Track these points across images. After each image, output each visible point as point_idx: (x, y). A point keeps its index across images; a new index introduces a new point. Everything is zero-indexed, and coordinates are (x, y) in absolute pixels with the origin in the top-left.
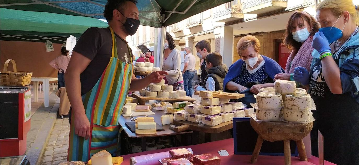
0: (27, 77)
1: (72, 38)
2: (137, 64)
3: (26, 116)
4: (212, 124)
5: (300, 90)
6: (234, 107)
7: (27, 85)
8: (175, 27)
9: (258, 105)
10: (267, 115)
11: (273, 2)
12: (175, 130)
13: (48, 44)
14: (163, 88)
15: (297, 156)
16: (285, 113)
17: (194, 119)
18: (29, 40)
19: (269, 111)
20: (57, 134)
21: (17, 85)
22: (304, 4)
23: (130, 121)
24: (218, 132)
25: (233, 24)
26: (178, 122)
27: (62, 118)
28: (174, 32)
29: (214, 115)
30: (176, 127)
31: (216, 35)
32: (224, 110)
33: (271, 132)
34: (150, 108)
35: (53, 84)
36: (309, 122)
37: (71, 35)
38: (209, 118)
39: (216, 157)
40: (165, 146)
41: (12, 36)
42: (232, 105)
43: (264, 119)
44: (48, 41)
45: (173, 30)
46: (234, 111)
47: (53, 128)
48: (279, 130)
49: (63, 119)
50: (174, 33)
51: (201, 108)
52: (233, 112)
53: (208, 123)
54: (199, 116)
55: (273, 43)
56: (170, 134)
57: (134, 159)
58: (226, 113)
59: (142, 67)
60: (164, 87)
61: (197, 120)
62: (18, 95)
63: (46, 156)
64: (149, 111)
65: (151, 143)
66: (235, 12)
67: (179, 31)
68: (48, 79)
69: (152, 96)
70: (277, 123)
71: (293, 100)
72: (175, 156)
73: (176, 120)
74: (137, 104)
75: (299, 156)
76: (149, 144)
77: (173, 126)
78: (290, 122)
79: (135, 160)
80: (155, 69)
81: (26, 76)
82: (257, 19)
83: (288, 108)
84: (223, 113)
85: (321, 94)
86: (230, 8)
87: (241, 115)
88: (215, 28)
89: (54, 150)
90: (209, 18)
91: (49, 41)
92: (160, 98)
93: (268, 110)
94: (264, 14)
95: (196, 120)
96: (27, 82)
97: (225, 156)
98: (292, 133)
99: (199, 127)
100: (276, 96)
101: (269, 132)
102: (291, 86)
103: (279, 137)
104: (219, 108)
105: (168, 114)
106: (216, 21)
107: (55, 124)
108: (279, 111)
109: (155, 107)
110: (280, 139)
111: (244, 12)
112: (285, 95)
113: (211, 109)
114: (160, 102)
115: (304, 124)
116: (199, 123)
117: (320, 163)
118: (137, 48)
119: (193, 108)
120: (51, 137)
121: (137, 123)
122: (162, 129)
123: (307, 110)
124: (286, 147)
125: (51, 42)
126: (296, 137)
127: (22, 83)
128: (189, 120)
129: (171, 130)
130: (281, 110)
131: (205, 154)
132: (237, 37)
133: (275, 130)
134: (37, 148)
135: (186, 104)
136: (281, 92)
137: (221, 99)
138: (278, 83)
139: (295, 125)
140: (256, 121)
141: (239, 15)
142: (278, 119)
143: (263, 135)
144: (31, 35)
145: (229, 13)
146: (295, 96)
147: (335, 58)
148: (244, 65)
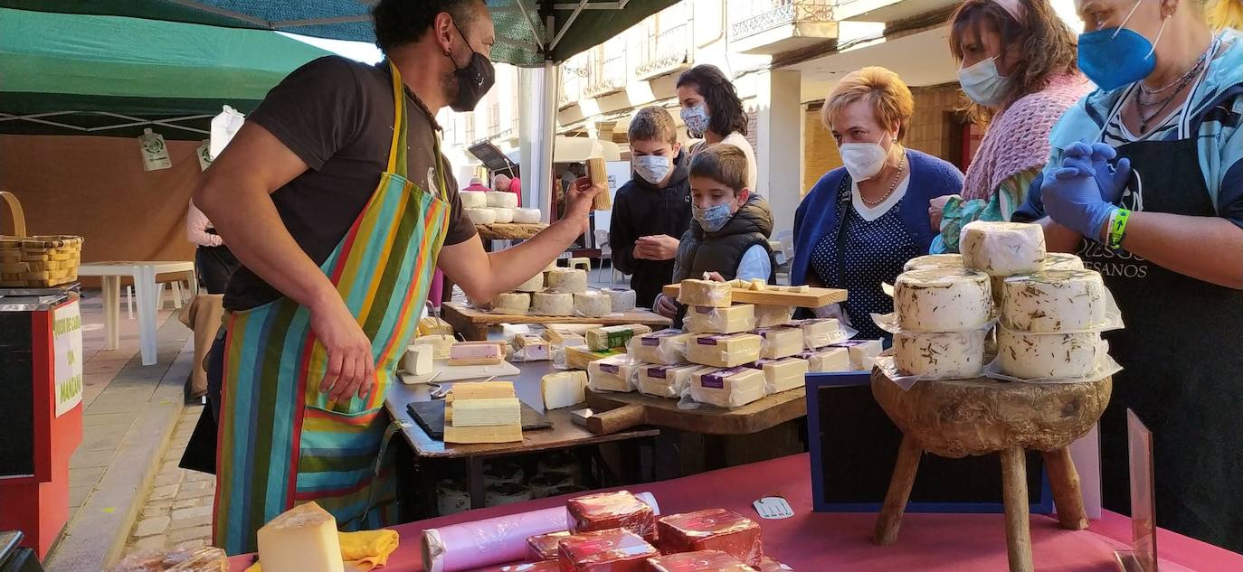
0: (62, 252)
1: (230, 118)
3: (63, 393)
4: (730, 400)
5: (1060, 257)
6: (808, 337)
7: (62, 285)
8: (598, 76)
9: (902, 319)
10: (935, 356)
12: (591, 425)
13: (148, 144)
14: (551, 278)
15: (1049, 514)
16: (1002, 347)
17: (662, 384)
18: (83, 129)
19: (943, 341)
21: (27, 284)
23: (429, 399)
24: (751, 430)
25: (799, 61)
26: (603, 397)
28: (599, 93)
29: (736, 367)
30: (595, 416)
32: (772, 349)
33: (949, 419)
34: (503, 353)
35: (174, 284)
36: (1096, 377)
37: (226, 107)
38: (716, 378)
39: (745, 521)
40: (559, 488)
41: (23, 118)
42: (801, 330)
43: (925, 370)
44: (148, 131)
45: (592, 89)
46: (809, 353)
47: (172, 437)
48: (984, 411)
50: (594, 96)
51: (688, 342)
52: (804, 357)
53: (714, 397)
54: (681, 373)
55: (941, 125)
56: (573, 442)
57: (435, 536)
58: (778, 360)
59: (475, 209)
60: (555, 277)
61: (674, 388)
62: (30, 317)
63: (143, 537)
64: (498, 363)
65: (508, 481)
66: (806, 18)
67: (611, 90)
68: (151, 268)
69: (511, 308)
70: (973, 386)
71: (1036, 292)
72: (589, 520)
73: (597, 389)
74: (459, 339)
75: (1055, 511)
76: (501, 485)
77: (588, 413)
78: (1024, 380)
79: (439, 540)
80: (523, 214)
81: (59, 249)
82: (884, 40)
83: (1016, 328)
84: (769, 361)
85: (1131, 271)
86: (790, 2)
87: (836, 363)
88: (739, 77)
89: (171, 517)
90: (716, 40)
91: (154, 131)
92: (541, 316)
93: (940, 336)
94: (911, 20)
95: (670, 388)
96: (64, 272)
97: (778, 517)
98: (1033, 420)
99: (682, 413)
100: (969, 280)
101: (942, 420)
102: (1024, 242)
103: (982, 439)
104: (753, 340)
105: (569, 370)
106: (742, 52)
107: (179, 422)
108: (982, 341)
109: (521, 347)
110: (986, 447)
111: (837, 18)
112: (1003, 278)
113: (725, 344)
114: (542, 331)
115: (1079, 385)
116: (680, 398)
117: (1139, 535)
118: (465, 152)
119: (658, 344)
120: (163, 471)
121: (450, 404)
122: (543, 424)
123: (1089, 331)
124: (1011, 475)
125: (161, 135)
126: (1048, 437)
127: (46, 275)
128: (643, 388)
129: (576, 430)
130: (989, 337)
131: (703, 512)
132: (815, 106)
133: (968, 411)
134: (110, 510)
135: (631, 334)
136: (989, 267)
137: (759, 310)
138: (976, 234)
139: (1042, 388)
140: (892, 379)
141: (822, 28)
142: (975, 371)
143: (921, 431)
144: (88, 113)
145: (784, 20)
146: (1040, 280)
147: (1180, 138)
148: (847, 197)
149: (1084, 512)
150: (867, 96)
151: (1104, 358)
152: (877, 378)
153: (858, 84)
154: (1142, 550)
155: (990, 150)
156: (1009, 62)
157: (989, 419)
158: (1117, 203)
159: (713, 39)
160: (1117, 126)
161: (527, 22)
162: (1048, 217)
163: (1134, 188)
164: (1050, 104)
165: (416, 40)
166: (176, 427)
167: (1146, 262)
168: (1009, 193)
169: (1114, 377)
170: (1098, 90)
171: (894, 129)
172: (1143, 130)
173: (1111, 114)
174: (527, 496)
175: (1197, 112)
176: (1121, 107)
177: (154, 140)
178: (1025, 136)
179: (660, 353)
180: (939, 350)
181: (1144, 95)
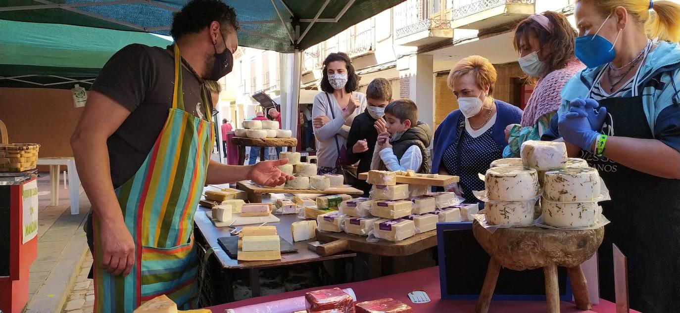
0: (28, 153)
2: (247, 125)
3: (27, 231)
4: (395, 237)
6: (438, 202)
7: (28, 171)
9: (489, 194)
10: (507, 214)
11: (507, 5)
12: (319, 251)
13: (77, 93)
14: (297, 169)
15: (570, 301)
16: (544, 210)
17: (358, 228)
18: (42, 84)
19: (512, 206)
21: (8, 170)
22: (568, 9)
23: (229, 235)
24: (407, 254)
25: (432, 50)
26: (326, 235)
29: (398, 219)
30: (321, 245)
31: (400, 70)
32: (418, 209)
33: (516, 249)
34: (270, 210)
36: (596, 226)
38: (387, 225)
39: (404, 305)
40: (301, 285)
41: (7, 78)
42: (434, 198)
43: (502, 222)
44: (77, 86)
46: (439, 211)
47: (87, 255)
48: (535, 245)
51: (372, 205)
52: (436, 213)
53: (386, 235)
54: (368, 222)
55: (509, 85)
56: (309, 260)
58: (422, 215)
59: (256, 130)
60: (299, 168)
61: (365, 230)
62: (10, 189)
63: (70, 311)
64: (268, 215)
65: (273, 281)
66: (435, 27)
70: (529, 231)
71: (563, 180)
72: (318, 304)
73: (323, 231)
74: (246, 202)
75: (573, 300)
76: (269, 283)
77: (316, 244)
78: (557, 228)
80: (282, 133)
81: (27, 151)
82: (478, 39)
83: (552, 199)
84: (417, 215)
85: (608, 168)
86: (427, 18)
87: (453, 217)
88: (400, 58)
89: (85, 299)
90: (388, 38)
91: (80, 86)
92: (292, 189)
93: (510, 204)
94: (492, 28)
95: (362, 230)
96: (29, 164)
97: (422, 302)
98: (562, 250)
99: (369, 244)
100: (526, 173)
101: (512, 250)
102: (555, 152)
103: (533, 260)
104: (407, 204)
105: (307, 219)
106: (401, 45)
108: (533, 206)
109: (280, 206)
110: (536, 265)
111: (453, 27)
112: (544, 172)
113: (393, 206)
114: (292, 198)
115: (586, 231)
116: (368, 236)
118: (251, 98)
119: (356, 206)
120: (82, 274)
121: (241, 239)
122: (292, 250)
123: (591, 201)
124: (550, 280)
125: (83, 88)
126: (570, 259)
127: (19, 165)
128: (347, 230)
129: (311, 253)
130: (537, 204)
131: (381, 300)
132: (441, 74)
133: (526, 245)
134: (52, 296)
135: (341, 200)
136: (537, 166)
137: (412, 187)
138: (529, 148)
139: (567, 233)
140: (485, 227)
141: (444, 32)
142: (529, 223)
143: (500, 256)
144: (45, 76)
145: (424, 28)
146: (565, 173)
147: (633, 95)
148: (463, 124)
149: (590, 300)
150: (471, 72)
151: (600, 216)
152: (476, 227)
153: (467, 65)
155: (535, 100)
156: (545, 54)
157: (538, 249)
158: (599, 131)
159: (386, 38)
160: (598, 88)
161: (285, 28)
163: (609, 123)
164: (567, 76)
167: (616, 164)
168: (544, 124)
170: (587, 68)
171: (486, 89)
172: (612, 90)
173: (595, 82)
174: (283, 289)
175: (642, 82)
176: (599, 78)
177: (80, 91)
178: (552, 93)
179: (357, 211)
180: (509, 211)
181: (612, 71)
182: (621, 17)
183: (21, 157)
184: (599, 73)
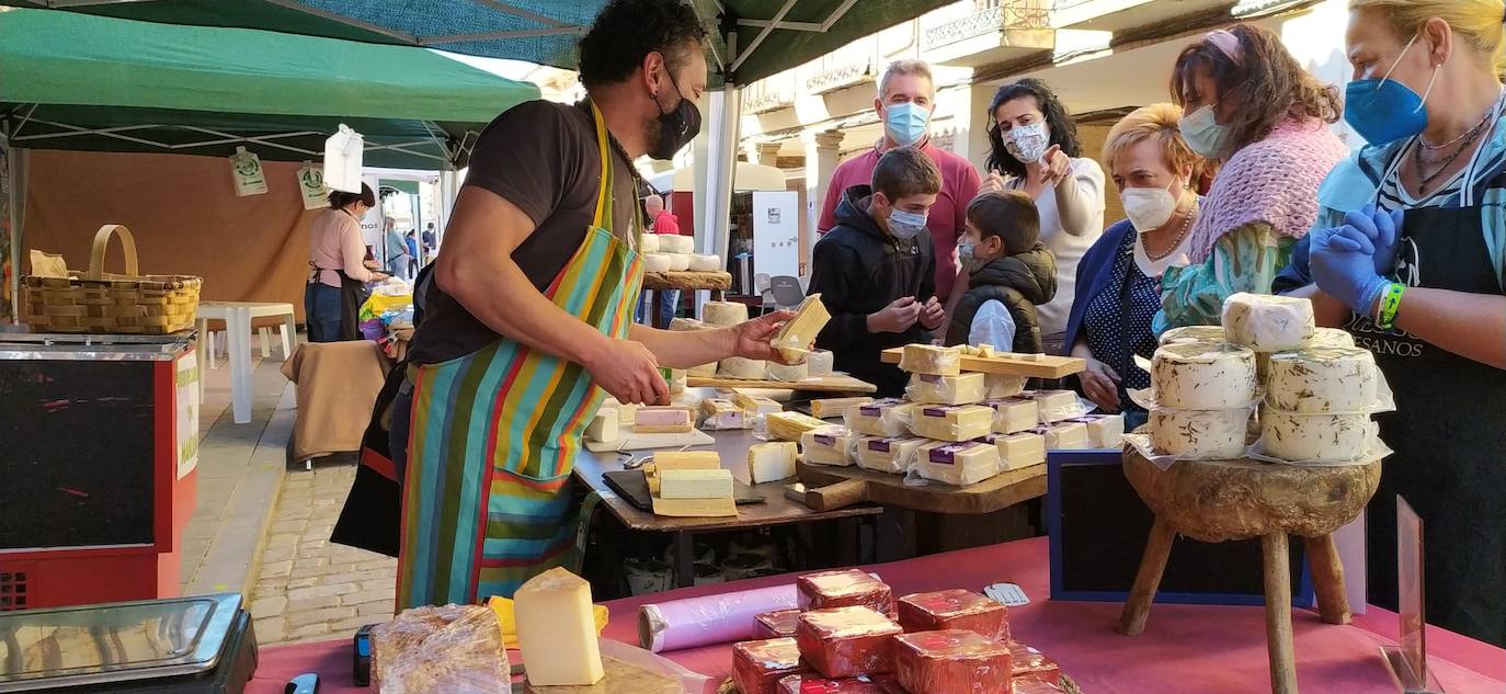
0: (182, 295)
1: (347, 139)
3: (183, 452)
4: (962, 477)
6: (1042, 410)
7: (181, 331)
9: (1160, 395)
10: (1195, 435)
12: (809, 501)
13: (241, 165)
15: (1309, 607)
16: (1266, 428)
17: (885, 458)
18: (166, 146)
19: (1204, 420)
20: (297, 533)
21: (144, 330)
23: (621, 468)
24: (985, 510)
26: (818, 470)
27: (309, 467)
28: (758, 109)
29: (965, 442)
30: (812, 491)
32: (1005, 423)
33: (1209, 501)
34: (692, 420)
35: (262, 331)
36: (1365, 460)
37: (342, 126)
38: (946, 453)
40: (758, 572)
41: (96, 132)
42: (1035, 403)
43: (1183, 450)
44: (241, 150)
45: (754, 103)
46: (1045, 428)
47: (278, 507)
48: (1247, 494)
49: (310, 474)
50: (757, 113)
51: (912, 413)
52: (1039, 432)
53: (944, 474)
54: (906, 446)
56: (790, 518)
57: (656, 612)
58: (1011, 434)
61: (899, 463)
62: (153, 368)
63: (258, 620)
64: (689, 430)
66: (1015, 25)
67: (777, 105)
68: (247, 310)
70: (1235, 467)
71: (1305, 371)
73: (811, 463)
75: (1315, 603)
77: (800, 488)
78: (1288, 463)
79: (660, 615)
80: (699, 260)
81: (180, 291)
82: (1110, 52)
83: (1282, 407)
84: (1002, 436)
85: (1404, 349)
86: (997, 4)
87: (1074, 440)
89: (287, 597)
90: (906, 48)
91: (248, 150)
92: (731, 379)
93: (1201, 415)
94: (1143, 29)
95: (895, 462)
96: (183, 317)
97: (1014, 604)
98: (1298, 504)
99: (908, 489)
100: (1233, 356)
101: (1201, 501)
102: (1292, 317)
103: (1243, 522)
104: (984, 413)
105: (774, 441)
107: (283, 491)
108: (1244, 422)
109: (711, 414)
110: (1247, 531)
111: (1054, 24)
112: (1268, 354)
113: (955, 417)
114: (732, 396)
115: (1347, 469)
116: (906, 473)
117: (1407, 630)
119: (879, 415)
120: (272, 545)
121: (651, 475)
122: (755, 498)
123: (1359, 413)
124: (1273, 561)
125: (255, 155)
126: (1313, 522)
127: (164, 320)
128: (863, 462)
129: (791, 506)
130: (1251, 417)
133: (1230, 494)
136: (1255, 343)
137: (991, 379)
138: (1240, 308)
139: (1309, 471)
140: (1150, 459)
141: (1035, 36)
142: (1239, 452)
143: (1177, 515)
144: (174, 127)
145: (990, 27)
146: (1309, 357)
147: (1462, 205)
148: (1132, 250)
149: (1347, 606)
150: (1156, 136)
151: (1375, 443)
152: (1130, 458)
153: (1148, 121)
154: (1410, 646)
156: (1228, 109)
157: (1252, 501)
158: (1390, 277)
159: (902, 47)
160: (1394, 185)
162: (1315, 284)
163: (1410, 259)
164: (1273, 154)
165: (623, 80)
166: (280, 496)
167: (1418, 341)
168: (1225, 252)
169: (1385, 461)
171: (1186, 173)
172: (1422, 191)
173: (1388, 171)
174: (723, 578)
175: (1484, 175)
176: (1398, 164)
177: (247, 161)
178: (1243, 189)
179: (883, 425)
180: (1199, 429)
181: (1424, 151)
182: (1437, 40)
183: (169, 303)
184: (1395, 155)
